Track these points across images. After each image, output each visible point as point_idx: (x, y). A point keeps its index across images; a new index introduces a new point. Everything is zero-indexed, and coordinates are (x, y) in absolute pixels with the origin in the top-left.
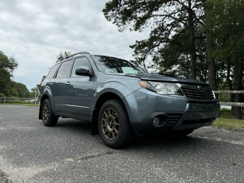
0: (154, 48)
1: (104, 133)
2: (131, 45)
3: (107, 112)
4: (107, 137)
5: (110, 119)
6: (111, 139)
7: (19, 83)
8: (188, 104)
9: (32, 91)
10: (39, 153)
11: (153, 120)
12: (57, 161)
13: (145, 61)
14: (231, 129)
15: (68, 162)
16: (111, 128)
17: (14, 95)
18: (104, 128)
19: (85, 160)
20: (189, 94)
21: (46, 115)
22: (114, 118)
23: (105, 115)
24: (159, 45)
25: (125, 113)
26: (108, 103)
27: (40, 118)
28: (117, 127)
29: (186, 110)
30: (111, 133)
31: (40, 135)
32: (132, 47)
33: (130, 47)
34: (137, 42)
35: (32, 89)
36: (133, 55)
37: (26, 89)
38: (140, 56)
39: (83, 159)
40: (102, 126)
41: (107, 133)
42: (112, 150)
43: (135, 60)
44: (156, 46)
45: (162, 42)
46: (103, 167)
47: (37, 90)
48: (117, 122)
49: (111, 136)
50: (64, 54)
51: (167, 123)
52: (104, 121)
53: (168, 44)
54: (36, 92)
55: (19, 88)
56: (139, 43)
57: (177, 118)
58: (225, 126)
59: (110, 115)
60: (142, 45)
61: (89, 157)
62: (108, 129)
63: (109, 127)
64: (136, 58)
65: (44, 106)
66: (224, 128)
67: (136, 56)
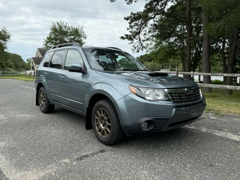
0: (149, 20)
1: (97, 130)
2: (126, 17)
3: (100, 111)
4: (100, 134)
5: (102, 118)
6: (103, 136)
7: (14, 54)
8: (174, 109)
9: (28, 62)
10: (37, 152)
11: (141, 124)
12: (55, 162)
13: (141, 34)
14: (218, 115)
15: (65, 163)
16: (103, 126)
17: (10, 67)
18: (97, 125)
19: (80, 162)
20: (176, 99)
21: (43, 103)
22: (106, 118)
23: (97, 114)
24: (154, 17)
25: (116, 116)
26: (100, 103)
27: (37, 104)
28: (109, 127)
29: (172, 115)
30: (103, 131)
31: (38, 126)
32: (127, 19)
33: (125, 19)
34: (132, 13)
35: (28, 60)
36: (128, 29)
37: (22, 60)
38: (134, 30)
39: (78, 159)
40: (96, 123)
41: (100, 130)
42: (104, 147)
43: (130, 34)
44: (151, 18)
45: (158, 14)
46: (96, 170)
47: (33, 63)
48: (109, 122)
49: (103, 134)
50: (57, 25)
51: (155, 127)
52: (97, 119)
53: (164, 17)
54: (31, 65)
55: (14, 59)
56: (134, 15)
57: (163, 122)
58: (213, 110)
59: (103, 115)
60: (137, 17)
61: (84, 156)
62: (100, 127)
63: (101, 125)
64: (131, 32)
65: (40, 93)
66: (212, 113)
67: (131, 30)
